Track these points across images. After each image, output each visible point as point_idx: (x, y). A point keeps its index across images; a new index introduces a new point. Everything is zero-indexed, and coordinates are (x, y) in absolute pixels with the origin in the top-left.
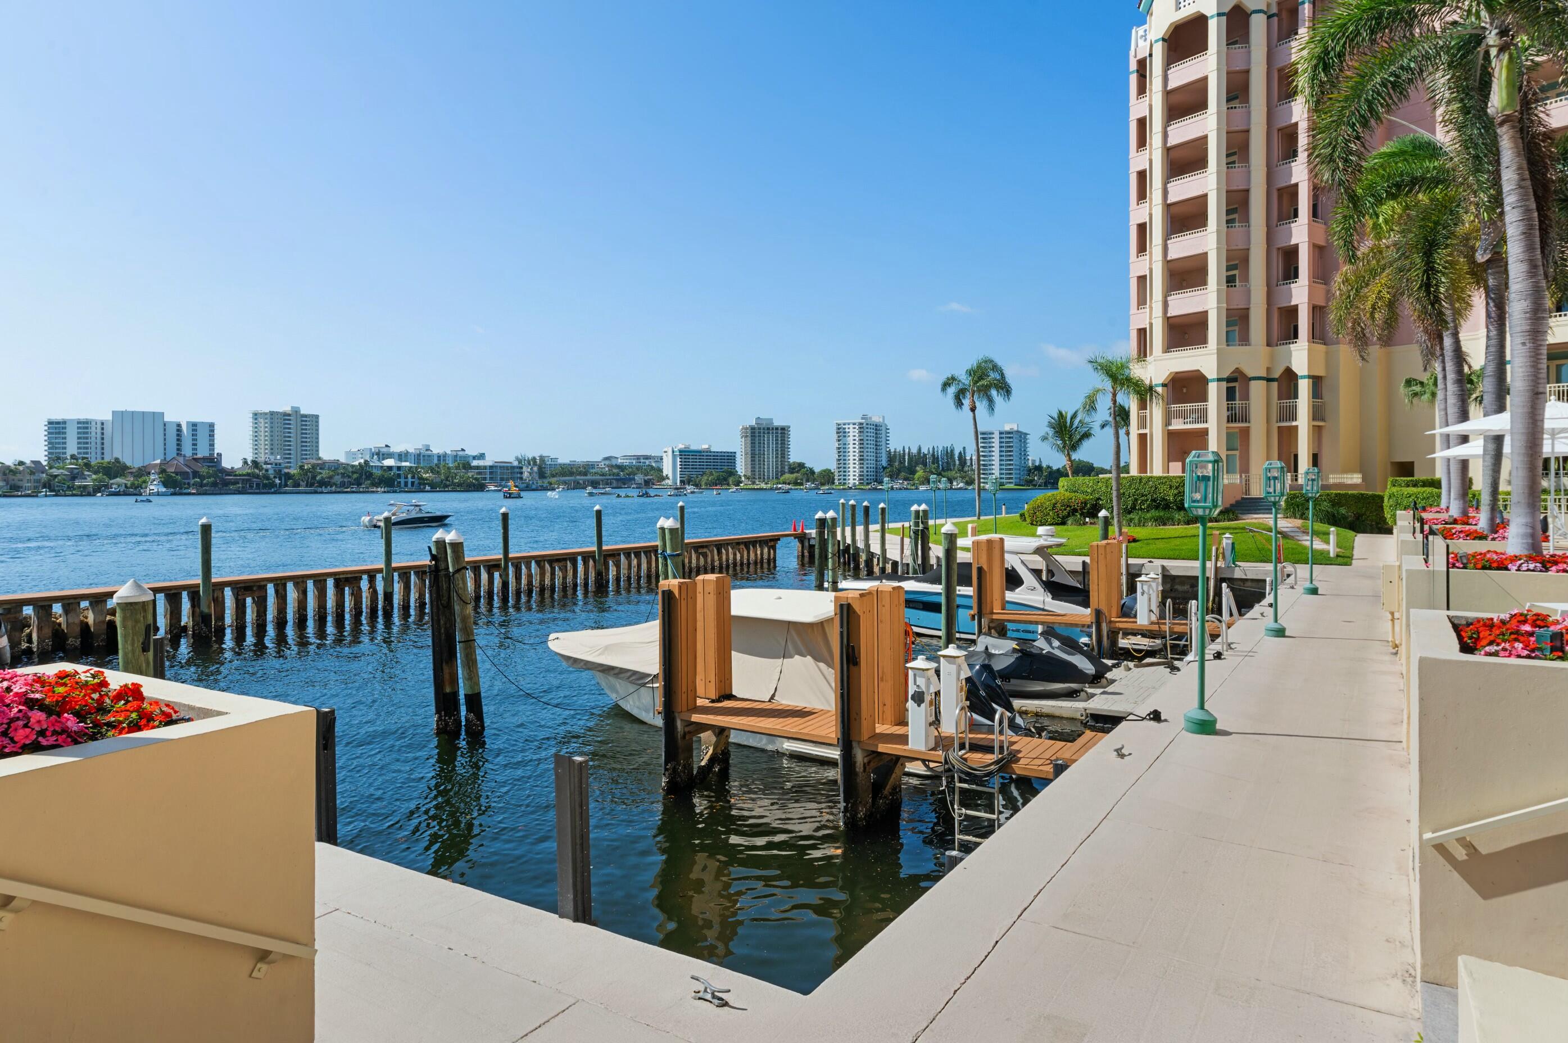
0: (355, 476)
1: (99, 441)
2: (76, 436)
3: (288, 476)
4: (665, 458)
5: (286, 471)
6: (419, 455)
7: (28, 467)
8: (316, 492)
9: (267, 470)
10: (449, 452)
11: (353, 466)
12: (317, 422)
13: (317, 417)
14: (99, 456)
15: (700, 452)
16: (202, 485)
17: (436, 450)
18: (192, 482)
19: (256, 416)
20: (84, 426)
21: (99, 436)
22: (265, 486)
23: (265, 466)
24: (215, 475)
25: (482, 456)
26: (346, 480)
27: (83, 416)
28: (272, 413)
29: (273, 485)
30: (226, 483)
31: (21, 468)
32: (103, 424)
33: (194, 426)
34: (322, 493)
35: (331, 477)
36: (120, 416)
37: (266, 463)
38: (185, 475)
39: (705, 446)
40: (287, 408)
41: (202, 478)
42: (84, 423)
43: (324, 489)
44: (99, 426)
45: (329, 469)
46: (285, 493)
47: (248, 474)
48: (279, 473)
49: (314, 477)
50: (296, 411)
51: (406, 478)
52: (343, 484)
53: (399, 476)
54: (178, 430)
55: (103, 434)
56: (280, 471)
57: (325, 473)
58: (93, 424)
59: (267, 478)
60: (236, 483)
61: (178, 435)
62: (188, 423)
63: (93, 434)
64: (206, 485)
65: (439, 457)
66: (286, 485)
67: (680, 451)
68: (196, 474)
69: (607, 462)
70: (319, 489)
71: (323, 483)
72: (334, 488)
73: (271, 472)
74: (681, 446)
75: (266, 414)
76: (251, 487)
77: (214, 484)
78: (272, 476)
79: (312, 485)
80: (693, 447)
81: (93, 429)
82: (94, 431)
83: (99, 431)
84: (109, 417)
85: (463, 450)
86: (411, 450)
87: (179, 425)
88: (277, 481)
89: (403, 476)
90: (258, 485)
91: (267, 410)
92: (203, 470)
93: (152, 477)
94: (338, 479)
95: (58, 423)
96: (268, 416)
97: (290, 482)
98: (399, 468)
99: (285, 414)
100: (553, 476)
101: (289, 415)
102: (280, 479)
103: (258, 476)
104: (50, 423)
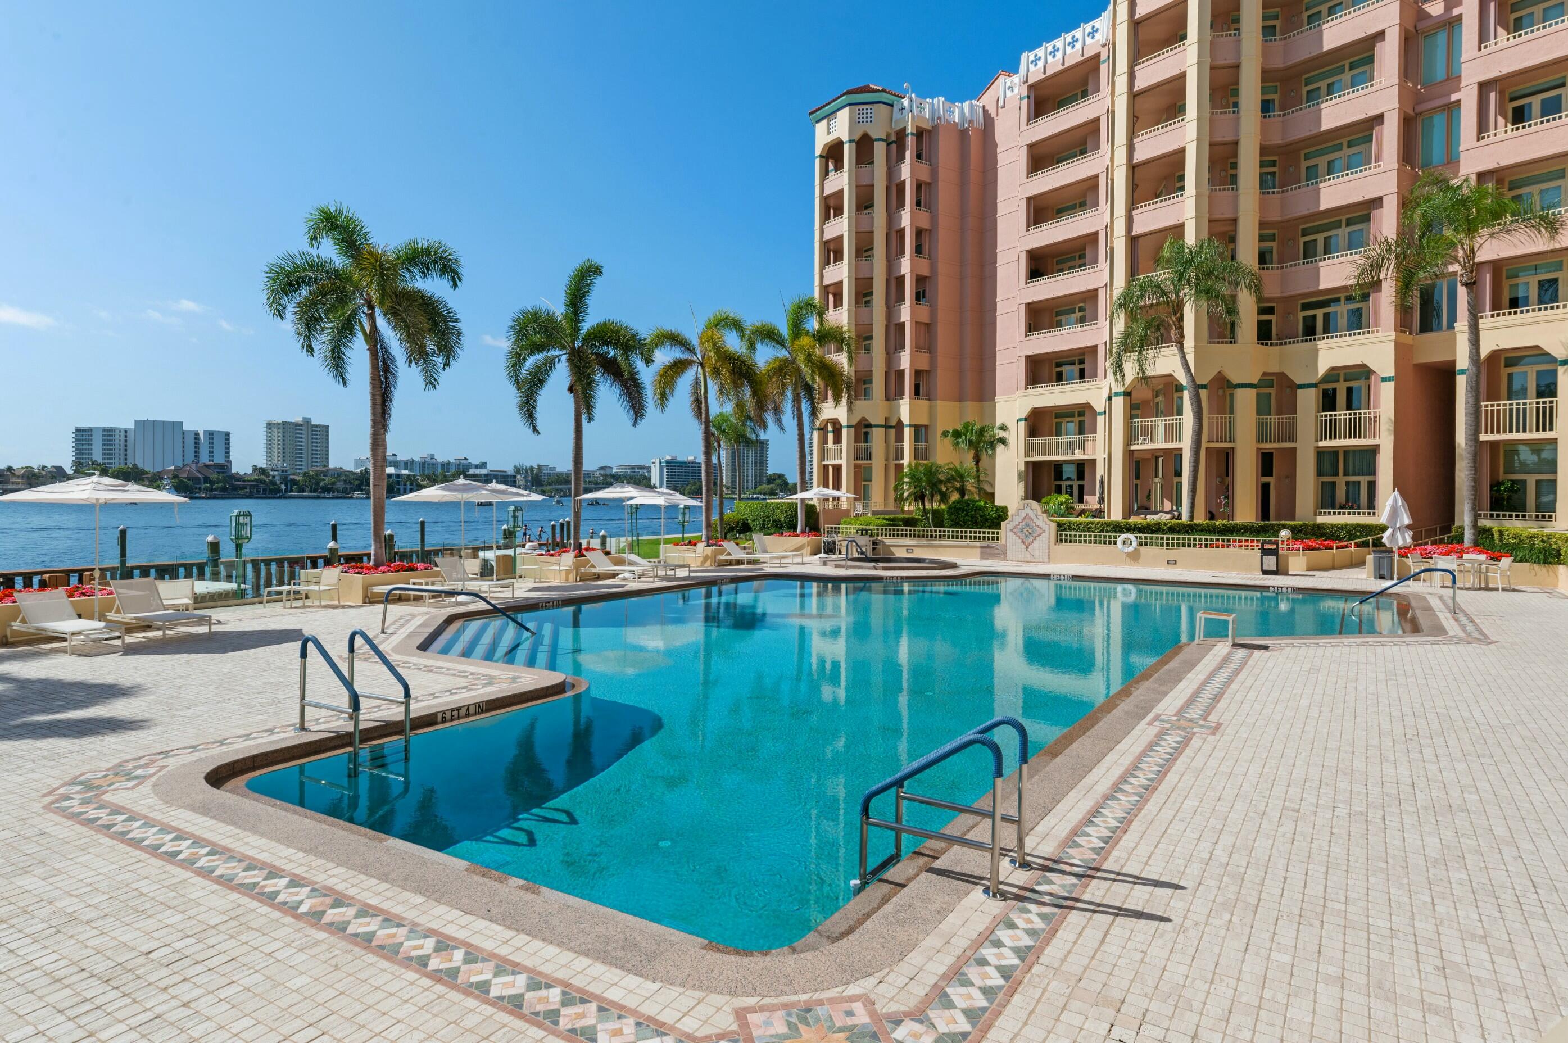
0: (357, 483)
1: (122, 448)
2: (101, 443)
3: (294, 482)
4: (653, 468)
5: (292, 477)
6: (424, 463)
7: (50, 472)
8: (319, 498)
9: (274, 477)
10: (452, 461)
11: (354, 474)
12: (328, 432)
13: (327, 427)
14: (122, 461)
15: (685, 463)
16: (212, 490)
17: (440, 458)
18: (203, 486)
19: (270, 425)
20: (109, 433)
21: (122, 443)
22: (271, 491)
23: (271, 473)
24: (225, 481)
25: (483, 465)
26: (348, 486)
27: (107, 425)
28: (285, 423)
29: (279, 490)
30: (235, 488)
31: (44, 473)
32: (126, 432)
33: (211, 435)
34: (325, 498)
35: (333, 484)
36: (142, 425)
37: (273, 470)
38: (196, 480)
39: (691, 458)
40: (299, 419)
41: (212, 483)
42: (109, 431)
43: (326, 495)
44: (122, 434)
45: (332, 476)
46: (290, 498)
47: (256, 480)
48: (285, 480)
49: (317, 484)
50: (307, 421)
51: (405, 485)
52: (345, 491)
53: (398, 483)
54: (196, 439)
55: (126, 441)
56: (286, 477)
57: (327, 480)
58: (117, 432)
59: (273, 483)
60: (244, 488)
61: (196, 443)
62: (205, 432)
63: (117, 441)
64: (216, 490)
65: (443, 465)
66: (292, 491)
67: (667, 462)
68: (206, 479)
69: (602, 472)
70: (323, 495)
71: (326, 489)
72: (336, 494)
73: (277, 478)
74: (668, 458)
75: (279, 424)
76: (258, 492)
77: (224, 489)
78: (278, 482)
79: (315, 491)
80: (680, 459)
81: (117, 437)
82: (118, 439)
83: (122, 438)
84: (132, 426)
85: (466, 459)
86: (417, 459)
87: (197, 434)
88: (283, 487)
89: (402, 483)
90: (265, 490)
91: (279, 420)
92: (214, 476)
93: (165, 482)
94: (340, 485)
95: (85, 431)
96: (281, 426)
97: (295, 488)
98: (398, 476)
99: (297, 424)
100: (550, 484)
101: (301, 425)
102: (286, 485)
103: (263, 482)
104: (78, 430)
